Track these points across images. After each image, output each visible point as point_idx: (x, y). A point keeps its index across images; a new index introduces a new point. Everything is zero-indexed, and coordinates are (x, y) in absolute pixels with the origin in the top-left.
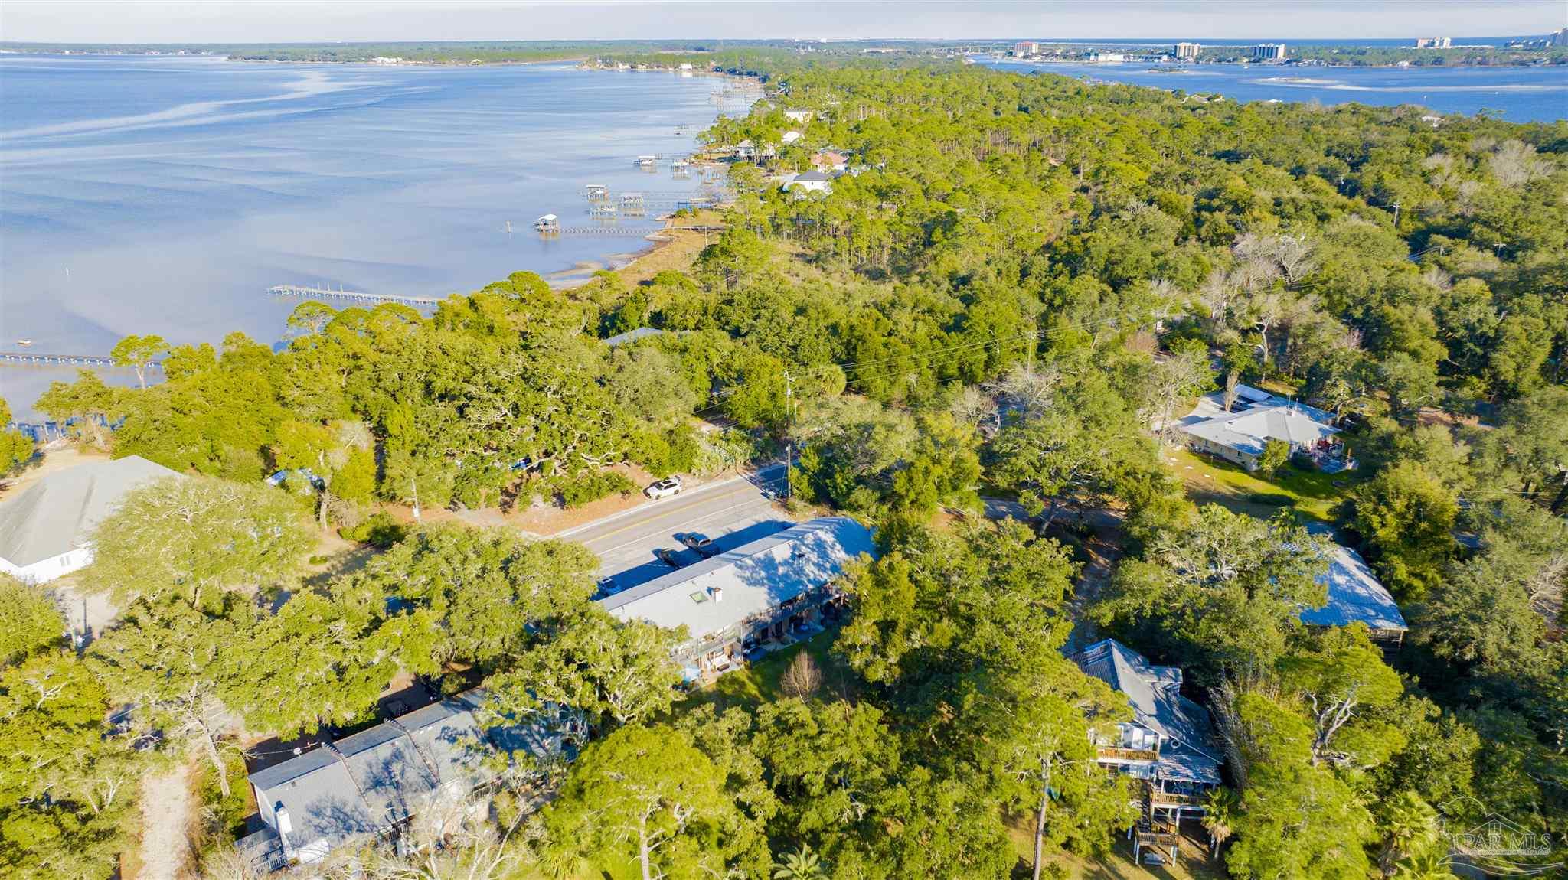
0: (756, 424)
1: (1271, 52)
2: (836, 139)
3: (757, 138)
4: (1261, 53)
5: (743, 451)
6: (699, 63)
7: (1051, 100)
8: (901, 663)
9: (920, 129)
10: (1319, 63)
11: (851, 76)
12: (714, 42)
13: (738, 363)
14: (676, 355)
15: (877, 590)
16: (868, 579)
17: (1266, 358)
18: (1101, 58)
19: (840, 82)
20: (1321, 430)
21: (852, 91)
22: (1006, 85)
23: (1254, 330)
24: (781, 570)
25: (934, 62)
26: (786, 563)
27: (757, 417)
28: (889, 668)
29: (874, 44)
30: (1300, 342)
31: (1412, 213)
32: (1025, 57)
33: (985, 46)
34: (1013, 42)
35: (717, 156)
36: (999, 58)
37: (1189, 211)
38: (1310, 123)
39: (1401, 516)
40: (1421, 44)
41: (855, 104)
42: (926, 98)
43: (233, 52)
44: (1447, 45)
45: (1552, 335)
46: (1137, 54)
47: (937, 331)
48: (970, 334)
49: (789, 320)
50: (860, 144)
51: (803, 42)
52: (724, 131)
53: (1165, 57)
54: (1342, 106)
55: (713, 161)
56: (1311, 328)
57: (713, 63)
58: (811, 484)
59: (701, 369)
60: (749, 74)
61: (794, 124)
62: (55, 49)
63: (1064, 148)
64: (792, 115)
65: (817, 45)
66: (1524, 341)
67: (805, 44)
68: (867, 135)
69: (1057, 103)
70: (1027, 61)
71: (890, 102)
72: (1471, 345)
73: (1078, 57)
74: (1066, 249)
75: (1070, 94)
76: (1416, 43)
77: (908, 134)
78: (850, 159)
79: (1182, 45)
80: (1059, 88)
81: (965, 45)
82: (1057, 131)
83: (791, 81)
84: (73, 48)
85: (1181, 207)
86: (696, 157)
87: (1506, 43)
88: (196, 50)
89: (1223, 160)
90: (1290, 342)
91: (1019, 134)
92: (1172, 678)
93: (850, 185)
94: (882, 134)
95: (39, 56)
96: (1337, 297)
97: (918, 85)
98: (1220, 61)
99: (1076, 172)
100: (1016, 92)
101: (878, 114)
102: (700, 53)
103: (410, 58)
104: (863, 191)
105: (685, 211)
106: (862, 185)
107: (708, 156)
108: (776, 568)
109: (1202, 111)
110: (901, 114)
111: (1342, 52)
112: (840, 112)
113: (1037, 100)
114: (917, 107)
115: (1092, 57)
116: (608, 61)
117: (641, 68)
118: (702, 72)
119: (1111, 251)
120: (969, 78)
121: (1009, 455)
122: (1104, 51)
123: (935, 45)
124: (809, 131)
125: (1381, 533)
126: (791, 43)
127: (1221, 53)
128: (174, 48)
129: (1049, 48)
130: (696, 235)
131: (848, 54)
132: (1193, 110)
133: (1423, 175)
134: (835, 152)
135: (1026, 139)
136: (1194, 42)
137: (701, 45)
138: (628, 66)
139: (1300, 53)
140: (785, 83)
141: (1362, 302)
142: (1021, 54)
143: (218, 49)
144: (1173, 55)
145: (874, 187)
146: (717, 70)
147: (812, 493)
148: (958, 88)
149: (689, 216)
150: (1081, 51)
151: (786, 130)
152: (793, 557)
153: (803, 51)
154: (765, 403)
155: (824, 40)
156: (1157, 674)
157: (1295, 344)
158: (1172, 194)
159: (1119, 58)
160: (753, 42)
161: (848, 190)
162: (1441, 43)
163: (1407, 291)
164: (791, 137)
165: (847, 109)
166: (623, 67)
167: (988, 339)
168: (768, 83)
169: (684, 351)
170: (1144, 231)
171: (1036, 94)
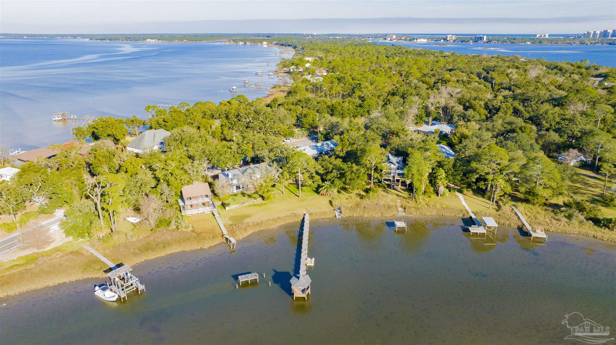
0: (309, 127)
1: (481, 38)
2: (323, 65)
3: (297, 65)
4: (478, 39)
5: (306, 133)
6: (270, 42)
7: (397, 54)
8: (346, 152)
9: (351, 62)
10: (498, 42)
11: (325, 46)
12: (273, 34)
13: (304, 112)
14: (288, 111)
15: (341, 142)
16: (339, 140)
17: (442, 115)
18: (419, 40)
19: (323, 48)
20: (451, 129)
21: (327, 51)
22: (381, 49)
23: (438, 108)
24: (319, 147)
25: (356, 41)
26: (320, 146)
27: (309, 125)
28: (344, 154)
29: (334, 35)
30: (450, 111)
31: (499, 84)
32: (391, 40)
33: (376, 36)
34: (386, 35)
35: (283, 71)
36: (381, 40)
37: (432, 84)
38: (482, 61)
39: (458, 137)
40: (538, 36)
41: (329, 55)
42: (353, 53)
43: (91, 37)
44: (547, 36)
45: (513, 108)
46: (432, 39)
47: (354, 107)
48: (363, 107)
49: (316, 104)
50: (331, 67)
51: (307, 34)
52: (284, 64)
53: (442, 40)
54: (494, 56)
55: (282, 73)
56: (453, 107)
57: (275, 42)
58: (324, 137)
59: (294, 115)
60: (289, 46)
61: (308, 62)
62: (21, 36)
63: (398, 68)
64: (307, 59)
65: (312, 35)
66: (505, 109)
67: (308, 35)
68: (333, 64)
69: (399, 55)
70: (391, 41)
71: (341, 54)
72: (493, 111)
73: (410, 40)
74: (392, 91)
75: (404, 52)
76: (536, 35)
77: (347, 64)
78: (328, 71)
79: (449, 36)
80: (400, 50)
81: (369, 36)
82: (397, 63)
83: (305, 48)
84: (27, 35)
85: (430, 82)
86: (276, 71)
87: (568, 36)
88: (75, 36)
89: (448, 71)
90: (448, 111)
91: (384, 64)
92: (400, 158)
93: (329, 77)
94: (338, 63)
95: (15, 38)
96: (462, 100)
97: (351, 49)
98: (462, 41)
99: (401, 75)
100: (385, 51)
101: (337, 58)
102: (269, 37)
103: (160, 40)
104: (333, 78)
105: (276, 86)
106: (333, 77)
107: (280, 71)
108: (318, 147)
109: (447, 58)
110: (344, 58)
111: (508, 39)
112: (324, 58)
113: (392, 54)
114: (350, 56)
115: (415, 40)
116: (235, 41)
117: (248, 43)
118: (271, 45)
119: (404, 91)
120: (369, 47)
121: (370, 126)
122: (420, 38)
123: (357, 35)
124: (314, 64)
125: (454, 141)
126: (302, 35)
127: (462, 39)
128: (67, 36)
129: (399, 36)
130: (281, 92)
131: (325, 38)
132: (444, 57)
133: (507, 74)
134: (323, 69)
135: (387, 66)
136: (453, 35)
137: (268, 35)
138: (243, 43)
139: (492, 39)
140: (303, 48)
141: (468, 101)
142: (389, 39)
143: (83, 36)
144: (445, 39)
145: (337, 77)
146: (276, 44)
147: (324, 139)
148: (364, 50)
149: (278, 88)
150: (412, 38)
151: (306, 63)
152: (322, 145)
153: (307, 38)
154: (311, 122)
155: (315, 34)
156: (398, 158)
157: (449, 111)
158: (427, 79)
159: (426, 40)
160: (288, 34)
161: (329, 78)
162: (545, 36)
163: (479, 98)
164: (308, 65)
165: (326, 57)
166: (241, 43)
167: (368, 109)
168: (297, 49)
169: (290, 110)
170: (416, 88)
171: (392, 52)
